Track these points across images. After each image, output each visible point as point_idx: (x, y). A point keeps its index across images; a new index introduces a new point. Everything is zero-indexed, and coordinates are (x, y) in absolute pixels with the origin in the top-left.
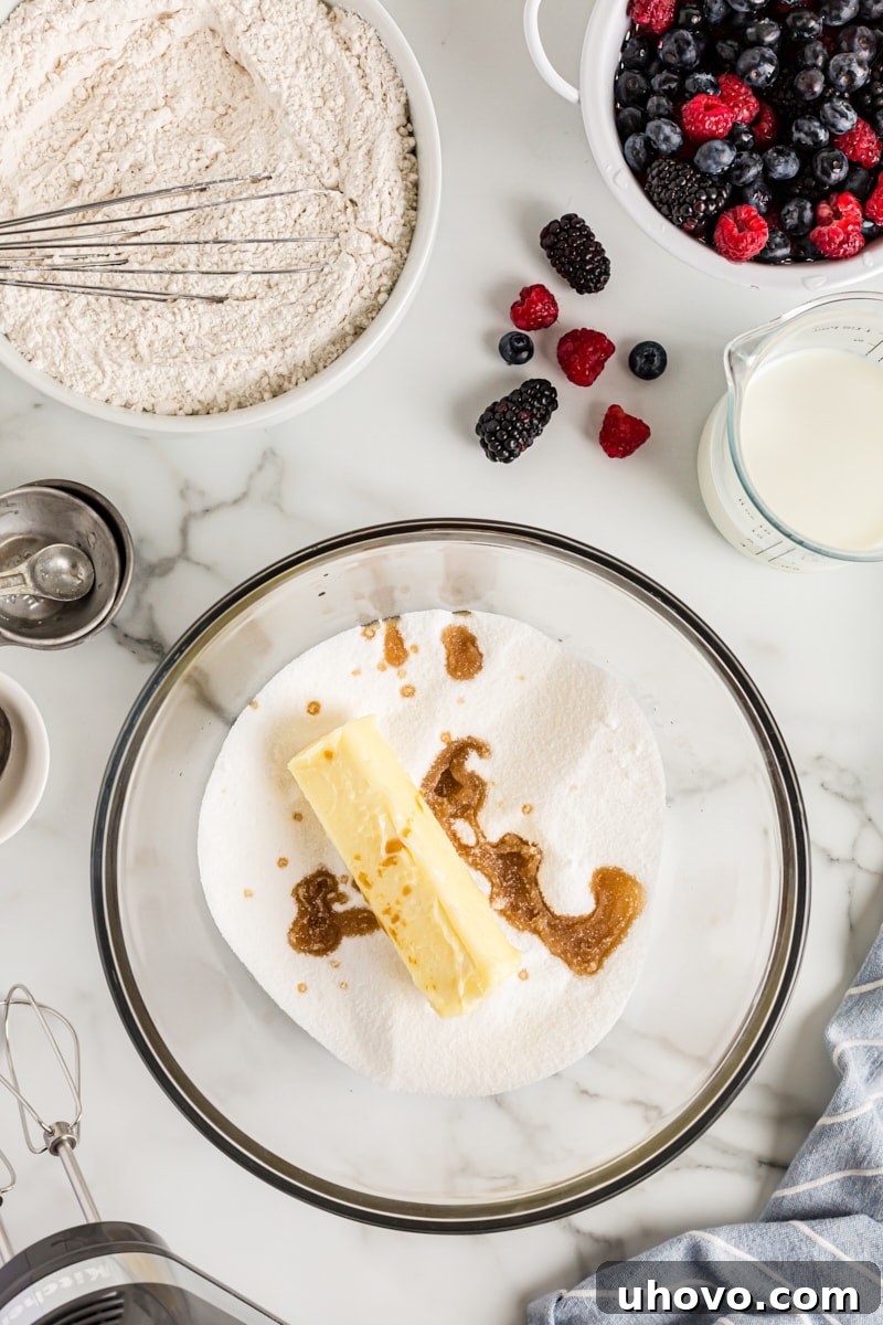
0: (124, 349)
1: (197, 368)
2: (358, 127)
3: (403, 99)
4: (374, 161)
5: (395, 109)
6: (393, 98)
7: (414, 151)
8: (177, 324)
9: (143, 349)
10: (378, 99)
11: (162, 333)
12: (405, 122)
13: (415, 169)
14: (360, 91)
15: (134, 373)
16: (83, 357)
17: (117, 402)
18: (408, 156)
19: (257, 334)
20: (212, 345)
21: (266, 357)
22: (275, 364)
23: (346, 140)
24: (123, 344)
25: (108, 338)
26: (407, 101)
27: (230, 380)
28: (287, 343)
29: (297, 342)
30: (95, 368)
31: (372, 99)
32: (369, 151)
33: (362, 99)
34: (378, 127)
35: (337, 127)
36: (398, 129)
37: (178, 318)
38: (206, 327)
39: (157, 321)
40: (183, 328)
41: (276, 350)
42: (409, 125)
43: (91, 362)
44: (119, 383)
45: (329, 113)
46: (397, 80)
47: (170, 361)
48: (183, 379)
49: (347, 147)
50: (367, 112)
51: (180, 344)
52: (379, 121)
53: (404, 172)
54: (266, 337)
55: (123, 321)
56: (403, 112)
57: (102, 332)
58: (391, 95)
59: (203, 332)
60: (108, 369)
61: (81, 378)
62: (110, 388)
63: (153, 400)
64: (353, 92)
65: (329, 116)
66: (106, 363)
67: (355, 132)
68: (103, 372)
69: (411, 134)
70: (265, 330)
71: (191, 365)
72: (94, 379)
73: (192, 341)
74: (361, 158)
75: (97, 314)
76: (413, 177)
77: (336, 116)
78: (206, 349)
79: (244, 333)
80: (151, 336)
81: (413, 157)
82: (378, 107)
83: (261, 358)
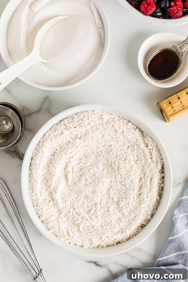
0: (75, 228)
1: (96, 237)
2: (148, 170)
3: (162, 163)
4: (152, 181)
5: (160, 166)
6: (159, 163)
7: (163, 177)
8: (91, 223)
9: (81, 229)
10: (155, 163)
11: (87, 225)
12: (162, 169)
13: (163, 183)
14: (150, 159)
15: (78, 237)
16: (64, 231)
17: (72, 244)
18: (161, 179)
19: (114, 227)
20: (101, 230)
21: (116, 235)
22: (119, 237)
23: (144, 173)
24: (75, 226)
25: (71, 224)
26: (163, 164)
27: (105, 241)
28: (123, 231)
29: (126, 231)
30: (67, 235)
31: (153, 162)
32: (151, 178)
33: (150, 162)
34: (154, 171)
35: (142, 168)
36: (159, 171)
37: (92, 221)
38: (100, 224)
39: (86, 222)
40: (93, 224)
41: (119, 233)
42: (163, 170)
43: (66, 233)
44: (74, 240)
45: (139, 164)
46: (160, 158)
47: (89, 234)
48: (92, 240)
49: (144, 174)
50: (151, 166)
51: (92, 228)
52: (155, 169)
53: (160, 184)
54: (117, 228)
55: (76, 220)
56: (161, 167)
57: (69, 222)
58: (159, 162)
59: (99, 225)
60: (71, 236)
61: (63, 237)
62: (71, 240)
63: (83, 244)
64: (148, 160)
65: (140, 165)
66: (71, 234)
67: (148, 171)
68: (69, 236)
69: (163, 172)
70: (117, 226)
71: (95, 236)
72: (67, 238)
73: (95, 228)
74: (148, 180)
75: (68, 217)
76: (162, 185)
77: (141, 165)
78: (100, 231)
79: (111, 227)
80: (83, 225)
81: (163, 179)
82: (155, 165)
83: (115, 235)
